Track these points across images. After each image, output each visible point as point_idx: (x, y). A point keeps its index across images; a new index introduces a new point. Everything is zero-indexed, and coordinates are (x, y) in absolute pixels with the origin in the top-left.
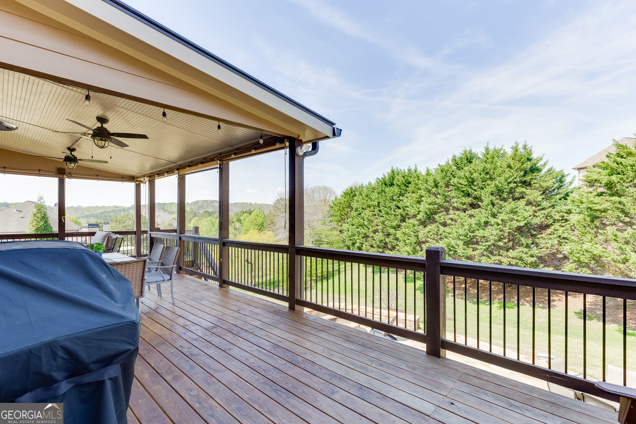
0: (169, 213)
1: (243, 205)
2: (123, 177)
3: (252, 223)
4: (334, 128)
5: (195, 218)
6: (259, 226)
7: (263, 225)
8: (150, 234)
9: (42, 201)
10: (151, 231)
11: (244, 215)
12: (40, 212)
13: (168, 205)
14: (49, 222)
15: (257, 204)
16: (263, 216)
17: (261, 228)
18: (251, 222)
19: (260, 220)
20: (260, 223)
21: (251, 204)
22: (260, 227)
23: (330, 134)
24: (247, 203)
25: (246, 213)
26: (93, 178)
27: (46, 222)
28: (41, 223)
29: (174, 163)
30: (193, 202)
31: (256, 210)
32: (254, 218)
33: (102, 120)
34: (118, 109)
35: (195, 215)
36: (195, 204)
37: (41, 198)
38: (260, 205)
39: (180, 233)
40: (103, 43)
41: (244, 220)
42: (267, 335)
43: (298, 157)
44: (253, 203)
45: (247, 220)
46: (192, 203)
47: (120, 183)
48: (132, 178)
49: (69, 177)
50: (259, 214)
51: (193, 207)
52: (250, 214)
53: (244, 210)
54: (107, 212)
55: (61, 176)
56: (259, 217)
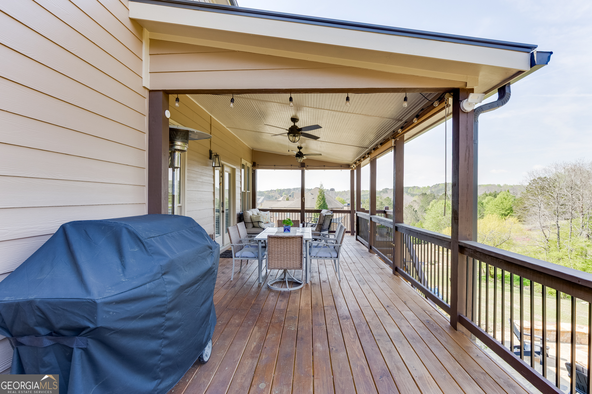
0: (412, 196)
1: (488, 186)
2: (341, 166)
3: (497, 207)
4: (532, 54)
5: (434, 200)
6: (506, 211)
7: (512, 210)
8: (357, 213)
9: (322, 187)
10: (357, 211)
11: (487, 197)
12: (321, 195)
13: (411, 188)
14: (326, 202)
15: (507, 185)
16: (513, 200)
17: (509, 213)
18: (495, 206)
19: (507, 204)
20: (508, 207)
21: (499, 186)
22: (509, 211)
23: (525, 66)
24: (494, 185)
25: (490, 195)
26: (327, 168)
27: (324, 202)
28: (322, 202)
29: (367, 148)
30: (434, 185)
31: (503, 192)
32: (500, 202)
33: (294, 120)
34: (305, 108)
35: (434, 198)
36: (435, 187)
37: (322, 185)
38: (512, 186)
39: (372, 214)
40: (236, 51)
41: (487, 203)
42: (390, 352)
43: (465, 115)
44: (502, 185)
45: (490, 203)
46: (432, 186)
47: (339, 171)
48: (347, 166)
49: (307, 169)
50: (506, 197)
51: (433, 190)
52: (495, 196)
53: (488, 193)
54: (365, 195)
55: (302, 168)
56: (507, 201)
